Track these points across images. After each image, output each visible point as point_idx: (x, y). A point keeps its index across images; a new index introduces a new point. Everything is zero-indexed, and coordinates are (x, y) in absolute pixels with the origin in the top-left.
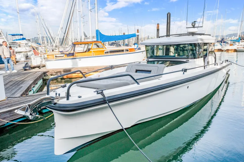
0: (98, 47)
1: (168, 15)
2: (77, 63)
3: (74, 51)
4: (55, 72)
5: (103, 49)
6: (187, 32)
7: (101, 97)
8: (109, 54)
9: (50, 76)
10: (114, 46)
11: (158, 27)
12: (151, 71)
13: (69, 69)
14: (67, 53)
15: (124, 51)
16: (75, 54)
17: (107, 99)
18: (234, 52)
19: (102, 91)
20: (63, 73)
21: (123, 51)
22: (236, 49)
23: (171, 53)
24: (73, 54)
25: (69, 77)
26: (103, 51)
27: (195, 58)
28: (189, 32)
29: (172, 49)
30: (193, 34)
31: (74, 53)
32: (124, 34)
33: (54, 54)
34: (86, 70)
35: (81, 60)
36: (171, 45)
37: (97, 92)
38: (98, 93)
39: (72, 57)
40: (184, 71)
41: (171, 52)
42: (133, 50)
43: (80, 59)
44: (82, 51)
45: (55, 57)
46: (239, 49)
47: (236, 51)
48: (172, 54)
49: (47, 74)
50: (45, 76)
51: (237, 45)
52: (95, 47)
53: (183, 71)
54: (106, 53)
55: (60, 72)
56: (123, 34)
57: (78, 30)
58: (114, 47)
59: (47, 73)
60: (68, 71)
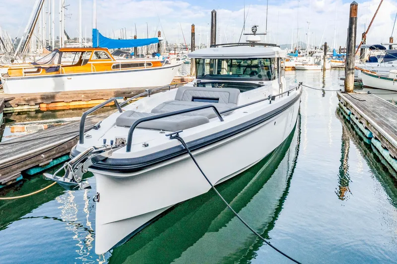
0: (100, 58)
1: (212, 13)
2: (63, 85)
3: (60, 62)
4: (25, 100)
5: (111, 60)
6: (247, 41)
7: (179, 143)
8: (120, 69)
9: (15, 107)
10: (122, 56)
11: (193, 29)
12: (218, 99)
13: (52, 94)
14: (47, 66)
15: (145, 65)
16: (61, 68)
17: (188, 146)
18: (292, 70)
19: (178, 134)
20: (39, 101)
21: (142, 65)
22: (294, 66)
23: (224, 70)
24: (56, 69)
25: (51, 109)
26: (111, 64)
27: (270, 80)
28: (248, 41)
29: (225, 65)
30: (253, 44)
31: (59, 67)
32: (135, 37)
33: (23, 68)
34: (83, 96)
35: (71, 79)
36: (223, 60)
37: (171, 135)
38: (172, 138)
39: (54, 74)
40: (272, 99)
41: (223, 68)
42: (158, 64)
43: (69, 77)
44: (71, 64)
45: (24, 74)
46: (298, 66)
47: (294, 69)
48: (224, 72)
49: (9, 104)
50: (6, 107)
51: (294, 60)
52: (94, 57)
53: (270, 99)
54: (114, 67)
55: (35, 99)
56: (133, 39)
57: (53, 27)
58: (122, 58)
59: (10, 102)
60: (50, 98)
